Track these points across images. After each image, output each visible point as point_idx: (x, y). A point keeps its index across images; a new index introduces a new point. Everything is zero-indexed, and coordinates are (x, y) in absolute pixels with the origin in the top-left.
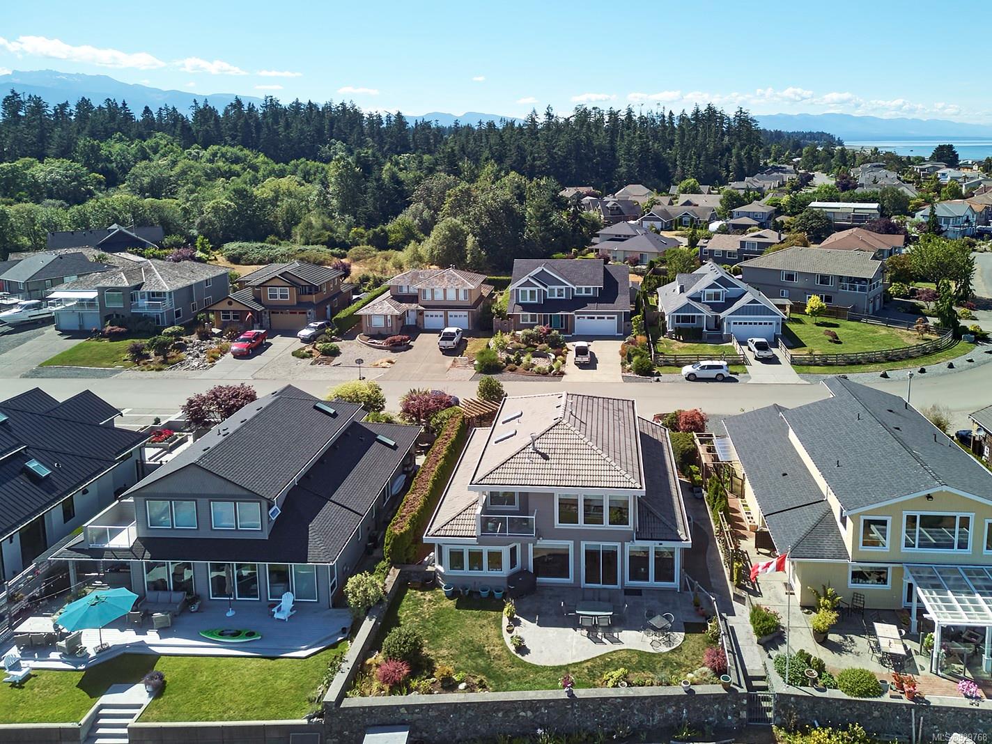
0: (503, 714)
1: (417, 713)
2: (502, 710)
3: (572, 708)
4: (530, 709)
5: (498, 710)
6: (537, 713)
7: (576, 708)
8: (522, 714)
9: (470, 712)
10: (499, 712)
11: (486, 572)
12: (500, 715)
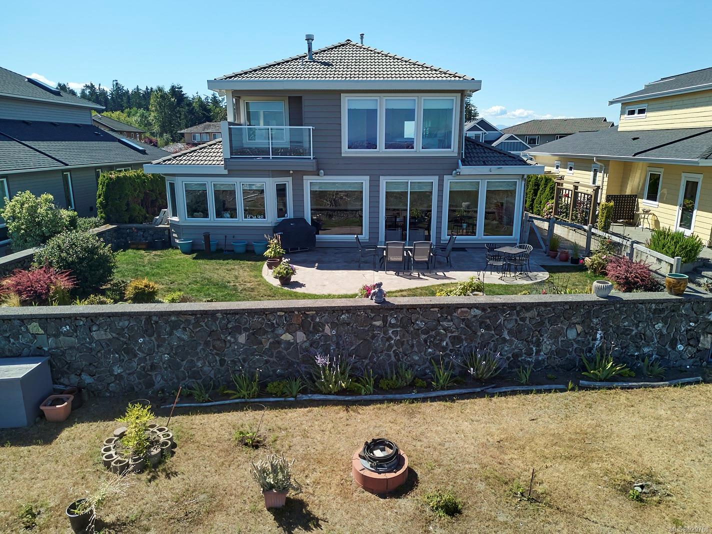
0: (248, 339)
1: (67, 334)
2: (246, 330)
3: (385, 326)
4: (303, 327)
5: (237, 330)
6: (317, 337)
7: (392, 326)
8: (287, 337)
9: (178, 333)
10: (240, 334)
11: (241, 220)
12: (242, 338)
